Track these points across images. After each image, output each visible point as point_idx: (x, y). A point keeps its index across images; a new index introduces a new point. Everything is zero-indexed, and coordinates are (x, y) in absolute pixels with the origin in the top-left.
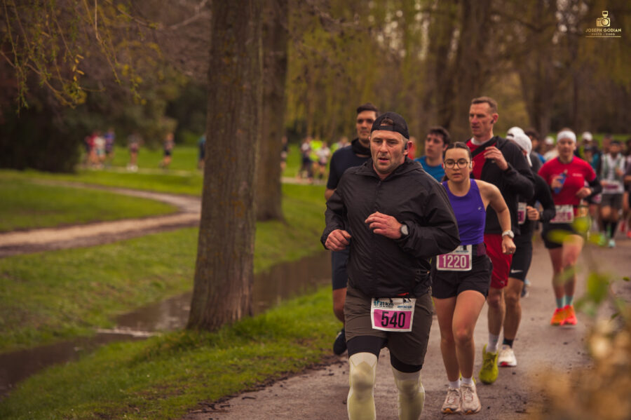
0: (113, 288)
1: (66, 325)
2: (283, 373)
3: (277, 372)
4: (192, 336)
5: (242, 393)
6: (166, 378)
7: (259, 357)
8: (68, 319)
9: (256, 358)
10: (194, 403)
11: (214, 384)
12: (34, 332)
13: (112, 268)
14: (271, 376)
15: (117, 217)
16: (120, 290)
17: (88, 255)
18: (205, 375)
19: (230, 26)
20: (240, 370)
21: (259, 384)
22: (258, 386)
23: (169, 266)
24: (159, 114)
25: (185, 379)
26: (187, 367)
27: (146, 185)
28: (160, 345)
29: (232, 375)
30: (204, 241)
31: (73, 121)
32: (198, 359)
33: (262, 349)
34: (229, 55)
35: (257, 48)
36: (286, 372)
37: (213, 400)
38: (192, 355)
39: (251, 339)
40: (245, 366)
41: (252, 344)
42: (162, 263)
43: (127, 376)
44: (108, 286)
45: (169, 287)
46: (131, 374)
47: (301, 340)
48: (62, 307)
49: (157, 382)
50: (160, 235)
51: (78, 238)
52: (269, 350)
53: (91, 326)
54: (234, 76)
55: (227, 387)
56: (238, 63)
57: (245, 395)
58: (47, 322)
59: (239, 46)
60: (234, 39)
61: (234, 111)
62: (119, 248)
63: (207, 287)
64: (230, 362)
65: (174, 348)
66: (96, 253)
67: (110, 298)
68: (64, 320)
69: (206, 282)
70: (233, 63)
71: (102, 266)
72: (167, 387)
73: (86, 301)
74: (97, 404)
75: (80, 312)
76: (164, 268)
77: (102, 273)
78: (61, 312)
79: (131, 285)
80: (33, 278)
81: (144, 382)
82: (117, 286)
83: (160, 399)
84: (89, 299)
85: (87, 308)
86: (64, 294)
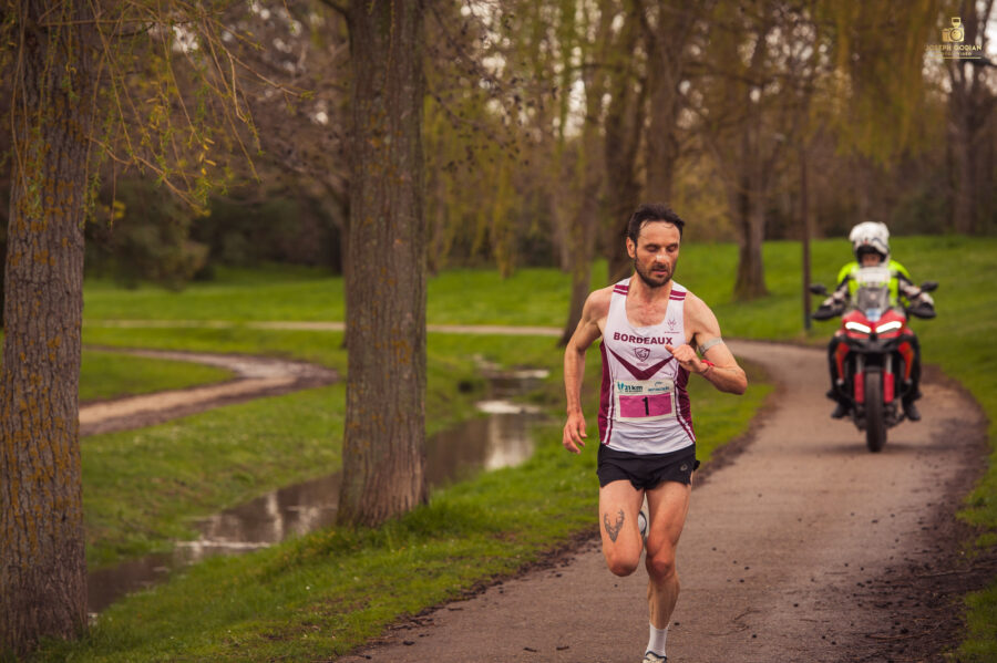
0: (183, 484)
1: (130, 537)
2: (494, 576)
3: (484, 575)
4: (346, 534)
5: (448, 603)
6: (334, 590)
7: (451, 557)
8: (135, 531)
9: (447, 559)
10: (391, 618)
11: (406, 593)
14: (479, 581)
15: (154, 390)
16: (193, 487)
17: (137, 440)
18: (387, 583)
19: (378, 94)
20: (433, 575)
21: (466, 591)
22: (465, 594)
23: (254, 451)
24: (181, 236)
25: (359, 590)
26: (354, 575)
27: (175, 343)
28: (300, 551)
29: (424, 581)
30: (355, 399)
32: (365, 564)
33: (452, 545)
34: (378, 134)
35: (418, 123)
36: (497, 575)
37: (413, 613)
38: (354, 561)
39: (430, 534)
40: (438, 569)
41: (433, 540)
42: (242, 446)
44: (176, 481)
45: (259, 482)
46: (274, 590)
47: (498, 532)
48: (120, 513)
49: (320, 596)
50: (229, 409)
51: (109, 420)
52: (461, 548)
53: (166, 538)
54: (387, 164)
55: (425, 596)
56: (392, 145)
57: (452, 606)
58: (105, 534)
59: (392, 121)
60: (384, 111)
61: (388, 214)
62: (176, 429)
63: (362, 466)
64: (413, 565)
65: (321, 553)
66: (147, 437)
67: (182, 499)
68: (127, 532)
69: (360, 458)
70: (384, 145)
71: (161, 454)
72: (340, 600)
73: (150, 504)
74: (256, 624)
75: (145, 520)
76: (247, 455)
77: (164, 465)
78: (121, 519)
79: (206, 480)
81: (301, 595)
82: (188, 482)
83: (341, 615)
84: (154, 501)
85: (154, 514)
86: (118, 496)
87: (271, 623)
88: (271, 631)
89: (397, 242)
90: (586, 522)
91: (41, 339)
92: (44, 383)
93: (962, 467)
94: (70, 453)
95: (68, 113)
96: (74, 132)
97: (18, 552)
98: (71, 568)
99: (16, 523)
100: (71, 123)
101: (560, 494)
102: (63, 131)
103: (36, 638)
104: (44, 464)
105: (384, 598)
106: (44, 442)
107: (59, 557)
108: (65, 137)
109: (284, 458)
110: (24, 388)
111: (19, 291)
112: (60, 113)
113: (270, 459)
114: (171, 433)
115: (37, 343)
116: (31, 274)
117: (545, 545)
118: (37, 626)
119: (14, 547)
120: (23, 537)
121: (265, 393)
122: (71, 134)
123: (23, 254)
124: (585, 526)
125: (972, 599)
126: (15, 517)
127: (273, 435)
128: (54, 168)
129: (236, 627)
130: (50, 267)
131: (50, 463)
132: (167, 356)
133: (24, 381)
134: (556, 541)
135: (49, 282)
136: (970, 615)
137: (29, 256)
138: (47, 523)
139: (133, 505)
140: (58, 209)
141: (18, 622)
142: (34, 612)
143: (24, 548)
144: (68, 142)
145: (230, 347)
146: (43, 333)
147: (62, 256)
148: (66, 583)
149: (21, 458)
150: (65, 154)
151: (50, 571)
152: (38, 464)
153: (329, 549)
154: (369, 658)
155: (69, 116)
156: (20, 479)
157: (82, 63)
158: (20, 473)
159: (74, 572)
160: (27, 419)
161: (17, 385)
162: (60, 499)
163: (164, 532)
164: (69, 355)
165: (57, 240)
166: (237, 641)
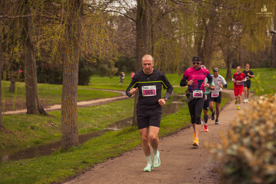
0: (106, 117)
1: (94, 127)
4: (134, 127)
6: (129, 139)
8: (95, 126)
12: (86, 130)
13: (105, 111)
15: (104, 97)
17: (98, 108)
19: (142, 38)
23: (122, 110)
24: (113, 67)
25: (134, 138)
26: (134, 136)
27: (110, 88)
31: (87, 69)
32: (137, 134)
34: (142, 46)
35: (150, 44)
36: (162, 136)
38: (135, 133)
42: (119, 109)
43: (117, 139)
44: (105, 116)
45: (122, 117)
46: (118, 138)
48: (93, 122)
50: (118, 102)
51: (94, 103)
53: (101, 127)
54: (143, 52)
56: (144, 48)
58: (89, 126)
59: (144, 43)
60: (143, 42)
62: (106, 105)
65: (129, 131)
66: (100, 107)
67: (106, 120)
68: (94, 126)
71: (102, 111)
72: (129, 140)
73: (99, 121)
74: (111, 145)
75: (98, 124)
76: (120, 111)
77: (103, 113)
78: (93, 124)
79: (111, 116)
80: (83, 114)
81: (122, 140)
82: (107, 116)
83: (129, 143)
84: (100, 120)
85: (100, 123)
86: (93, 119)
87: (114, 145)
88: (114, 146)
90: (184, 126)
91: (70, 87)
92: (70, 96)
94: (75, 110)
95: (76, 42)
98: (75, 133)
99: (64, 124)
100: (76, 44)
101: (180, 120)
102: (75, 45)
103: (68, 147)
104: (70, 111)
106: (70, 108)
107: (73, 130)
109: (128, 112)
110: (66, 97)
111: (66, 77)
113: (125, 112)
114: (105, 106)
115: (69, 88)
116: (68, 74)
117: (174, 130)
118: (68, 144)
119: (64, 128)
120: (66, 126)
122: (76, 46)
123: (66, 70)
124: (183, 127)
126: (64, 122)
127: (126, 107)
129: (107, 145)
130: (72, 73)
131: (71, 112)
132: (108, 91)
134: (176, 130)
135: (71, 76)
138: (70, 124)
139: (96, 120)
141: (65, 143)
142: (68, 141)
143: (66, 129)
144: (75, 48)
145: (122, 89)
146: (70, 86)
147: (74, 70)
148: (74, 136)
149: (66, 111)
150: (75, 50)
151: (71, 133)
152: (69, 112)
153: (130, 130)
154: (132, 152)
156: (65, 115)
157: (79, 32)
158: (65, 114)
160: (66, 103)
161: (65, 96)
162: (73, 119)
163: (101, 126)
164: (75, 90)
165: (73, 67)
166: (106, 148)
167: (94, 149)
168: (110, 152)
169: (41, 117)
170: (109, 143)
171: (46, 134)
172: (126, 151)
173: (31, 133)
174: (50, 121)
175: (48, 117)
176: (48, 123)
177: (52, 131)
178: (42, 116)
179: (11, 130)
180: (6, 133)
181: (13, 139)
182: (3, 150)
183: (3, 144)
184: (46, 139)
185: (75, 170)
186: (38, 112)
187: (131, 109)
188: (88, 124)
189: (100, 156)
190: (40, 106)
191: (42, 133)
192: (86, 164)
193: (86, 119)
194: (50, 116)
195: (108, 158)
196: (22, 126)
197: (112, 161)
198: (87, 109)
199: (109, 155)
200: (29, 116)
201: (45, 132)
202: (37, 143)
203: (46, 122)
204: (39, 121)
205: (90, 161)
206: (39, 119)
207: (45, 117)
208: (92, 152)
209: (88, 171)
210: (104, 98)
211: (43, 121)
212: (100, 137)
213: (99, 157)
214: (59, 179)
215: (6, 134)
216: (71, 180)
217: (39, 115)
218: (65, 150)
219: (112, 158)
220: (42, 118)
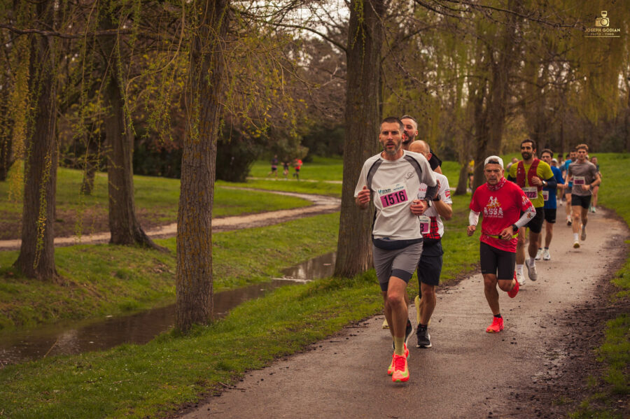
0: (280, 252)
1: (253, 275)
4: (338, 281)
5: (375, 315)
6: (325, 307)
8: (255, 272)
10: (346, 322)
11: (356, 310)
12: (235, 280)
13: (278, 240)
16: (284, 254)
17: (262, 232)
18: (349, 305)
19: (359, 86)
20: (372, 302)
23: (313, 238)
25: (337, 308)
26: (337, 300)
27: (291, 188)
28: (317, 287)
29: (366, 305)
30: (344, 221)
31: (244, 150)
32: (343, 295)
34: (358, 104)
37: (358, 320)
38: (339, 293)
39: (375, 282)
42: (308, 236)
44: (277, 250)
45: (314, 252)
46: (302, 305)
48: (250, 264)
49: (320, 309)
50: (305, 219)
51: (255, 222)
53: (269, 276)
54: (361, 117)
55: (365, 312)
56: (364, 109)
57: (376, 317)
58: (242, 273)
59: (364, 98)
60: (361, 93)
61: (361, 139)
62: (281, 227)
63: (346, 251)
64: (364, 297)
65: (326, 289)
66: (268, 231)
67: (279, 258)
68: (252, 272)
69: (345, 246)
70: (360, 108)
71: (272, 238)
72: (327, 312)
73: (264, 261)
74: (286, 323)
75: (261, 267)
76: (310, 240)
77: (273, 243)
78: (250, 267)
79: (290, 250)
80: (231, 246)
81: (311, 309)
82: (282, 251)
83: (325, 320)
84: (266, 259)
85: (265, 265)
86: (251, 256)
87: (293, 323)
88: (291, 327)
89: (365, 151)
90: (446, 278)
91: (196, 192)
92: (196, 212)
93: (617, 258)
96: (214, 101)
97: (184, 286)
98: (206, 294)
99: (183, 273)
100: (212, 96)
102: (209, 100)
103: (190, 324)
104: (196, 246)
105: (346, 312)
106: (196, 238)
107: (201, 289)
108: (210, 102)
109: (325, 241)
110: (188, 213)
112: (208, 92)
113: (320, 242)
114: (278, 229)
115: (194, 194)
116: (192, 163)
118: (190, 318)
119: (182, 283)
120: (186, 280)
121: (323, 212)
122: (212, 101)
123: (190, 154)
125: (610, 323)
126: (182, 270)
127: (322, 231)
128: (204, 116)
129: (276, 323)
130: (201, 160)
131: (198, 247)
132: (287, 194)
133: (188, 210)
135: (200, 167)
136: (608, 331)
137: (191, 155)
138: (196, 273)
139: (257, 259)
140: (205, 134)
142: (190, 313)
143: (186, 284)
144: (211, 104)
145: (315, 191)
146: (197, 189)
147: (206, 155)
148: (204, 300)
149: (186, 244)
150: (209, 110)
151: (197, 295)
152: (193, 247)
154: (332, 342)
155: (212, 93)
156: (185, 254)
158: (185, 251)
159: (208, 296)
160: (188, 227)
161: (185, 212)
162: (202, 263)
163: (268, 273)
164: (208, 199)
165: (205, 148)
166: (275, 331)
167: (246, 333)
168: (282, 341)
169: (139, 252)
170: (282, 318)
171: (148, 289)
172: (318, 339)
173: (115, 286)
174: (159, 261)
175: (155, 251)
176: (153, 264)
177: (161, 282)
178: (142, 249)
179: (73, 279)
180: (62, 285)
181: (76, 300)
182: (55, 323)
183: (55, 311)
184: (149, 300)
185: (199, 387)
186: (134, 241)
187: (334, 236)
188: (239, 267)
189: (257, 351)
190: (138, 229)
191: (141, 286)
192: (225, 373)
193: (237, 256)
194: (158, 250)
195: (277, 357)
196: (97, 271)
197: (284, 364)
198: (240, 234)
199: (279, 348)
200: (113, 250)
201: (147, 285)
202: (128, 308)
203: (149, 263)
204: (134, 261)
205: (234, 363)
206: (135, 256)
207: (149, 251)
208: (240, 340)
209: (230, 388)
210: (277, 210)
211: (145, 260)
212: (263, 299)
213: (256, 354)
214: (159, 411)
215: (63, 288)
216: (187, 413)
217: (136, 247)
218: (183, 331)
219: (287, 356)
220: (141, 254)
